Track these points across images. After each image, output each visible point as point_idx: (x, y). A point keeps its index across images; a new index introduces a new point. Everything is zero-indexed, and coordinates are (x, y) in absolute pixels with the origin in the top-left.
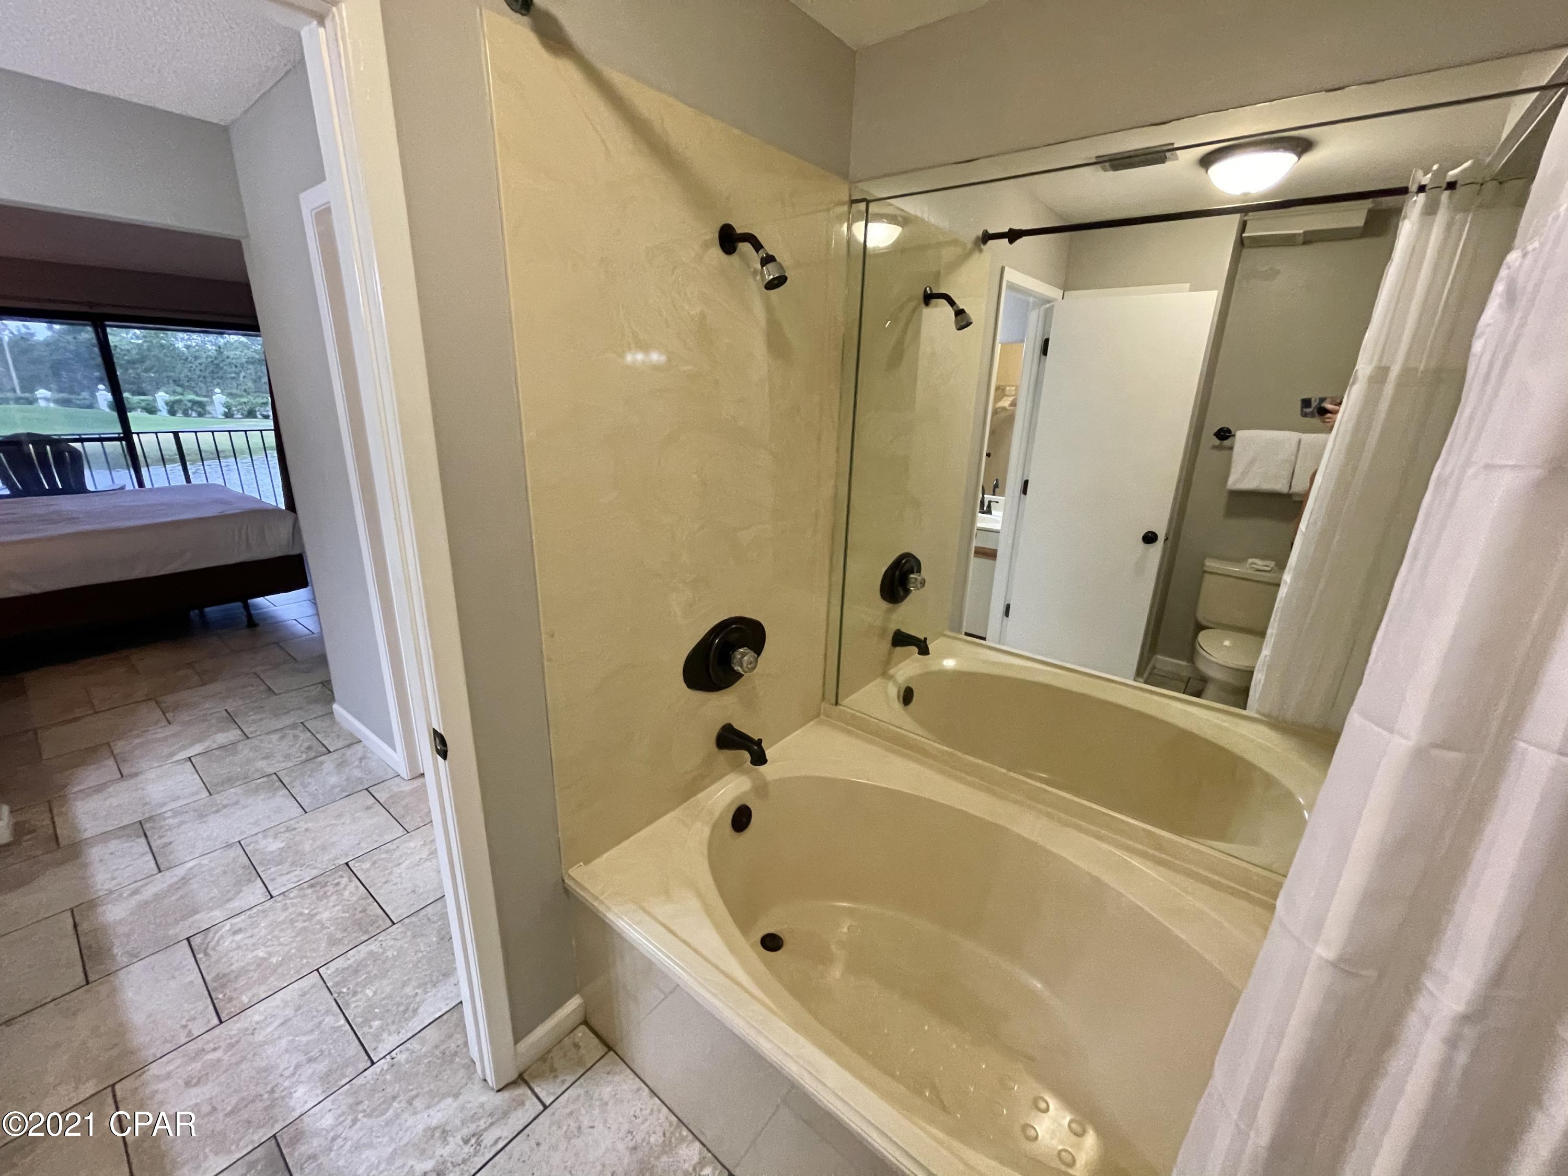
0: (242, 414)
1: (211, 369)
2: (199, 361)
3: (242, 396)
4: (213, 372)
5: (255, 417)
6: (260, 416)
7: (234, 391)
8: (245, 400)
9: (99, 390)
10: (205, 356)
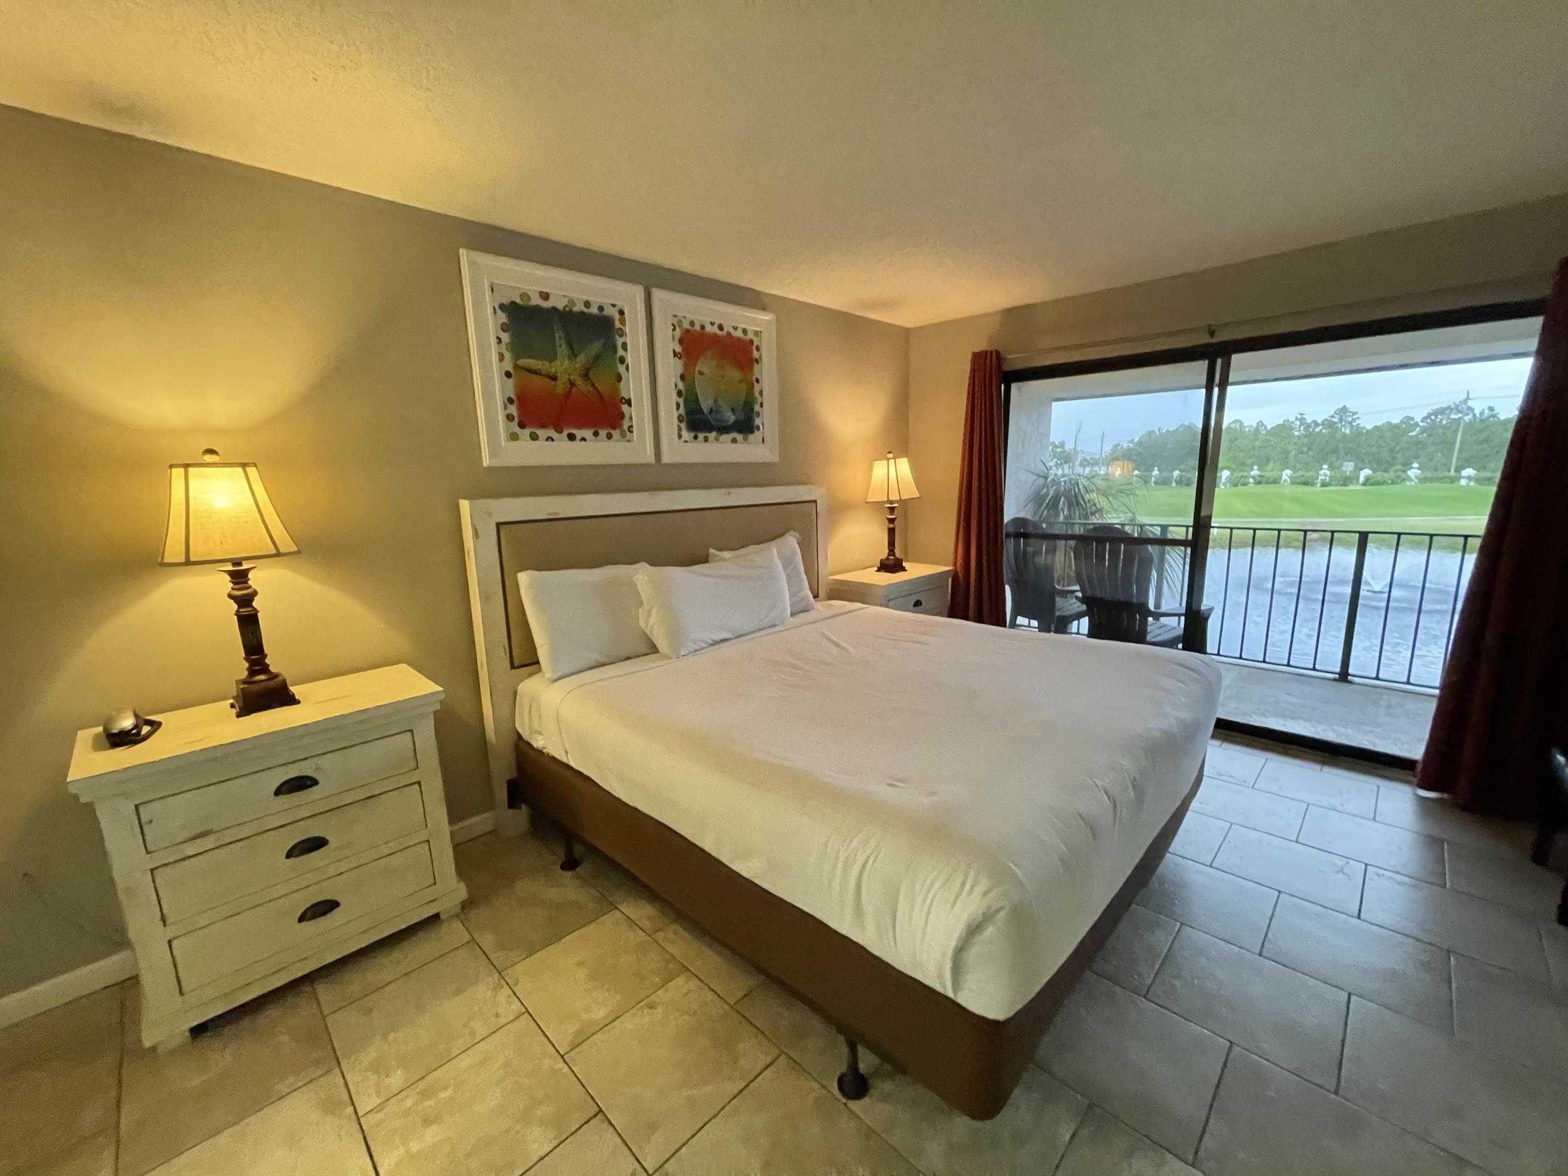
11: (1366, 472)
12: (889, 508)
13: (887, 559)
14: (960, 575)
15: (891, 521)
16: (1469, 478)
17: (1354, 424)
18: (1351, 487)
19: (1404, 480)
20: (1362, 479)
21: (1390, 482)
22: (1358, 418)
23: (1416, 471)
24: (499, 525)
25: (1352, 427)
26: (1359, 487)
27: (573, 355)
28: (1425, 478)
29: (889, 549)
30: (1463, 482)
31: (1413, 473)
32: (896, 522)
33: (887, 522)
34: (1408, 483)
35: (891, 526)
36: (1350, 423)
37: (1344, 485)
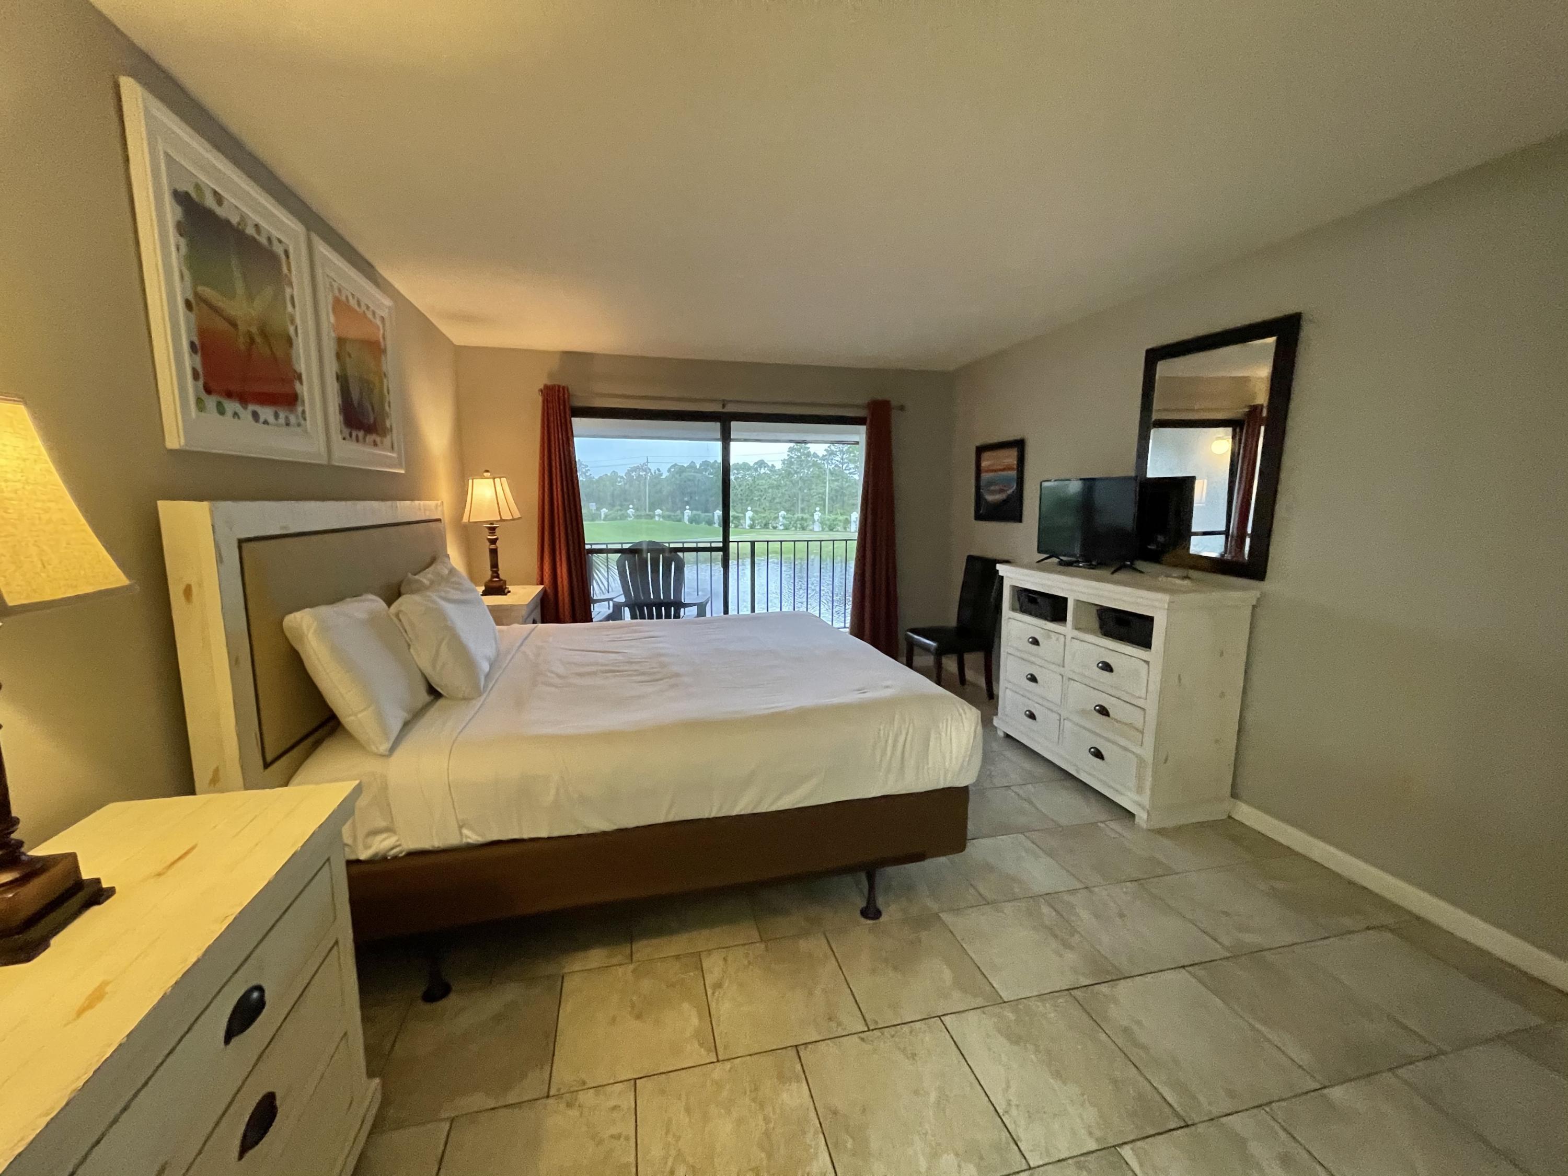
0: (761, 526)
1: (747, 493)
2: (741, 488)
3: (761, 513)
4: (747, 495)
5: (768, 528)
6: (771, 528)
7: (757, 509)
8: (763, 515)
9: (686, 509)
10: (745, 484)
11: (604, 511)
12: (490, 528)
13: (491, 581)
14: (549, 591)
15: (493, 542)
16: (659, 515)
17: (587, 474)
18: (597, 522)
19: (626, 517)
20: (603, 516)
21: (619, 518)
22: (589, 470)
23: (632, 510)
24: (241, 542)
25: (586, 476)
26: (602, 522)
27: (250, 297)
28: (638, 516)
29: (492, 571)
30: (657, 518)
31: (631, 511)
32: (498, 543)
33: (488, 544)
34: (629, 519)
35: (493, 547)
36: (585, 473)
37: (593, 520)
